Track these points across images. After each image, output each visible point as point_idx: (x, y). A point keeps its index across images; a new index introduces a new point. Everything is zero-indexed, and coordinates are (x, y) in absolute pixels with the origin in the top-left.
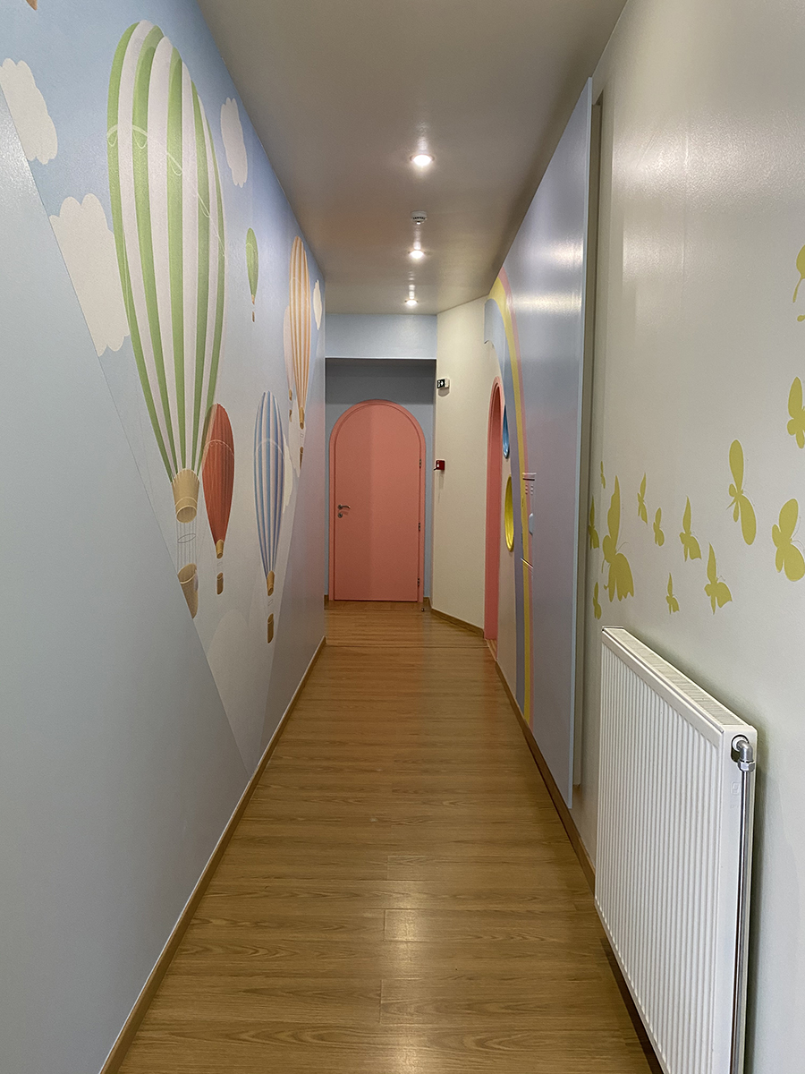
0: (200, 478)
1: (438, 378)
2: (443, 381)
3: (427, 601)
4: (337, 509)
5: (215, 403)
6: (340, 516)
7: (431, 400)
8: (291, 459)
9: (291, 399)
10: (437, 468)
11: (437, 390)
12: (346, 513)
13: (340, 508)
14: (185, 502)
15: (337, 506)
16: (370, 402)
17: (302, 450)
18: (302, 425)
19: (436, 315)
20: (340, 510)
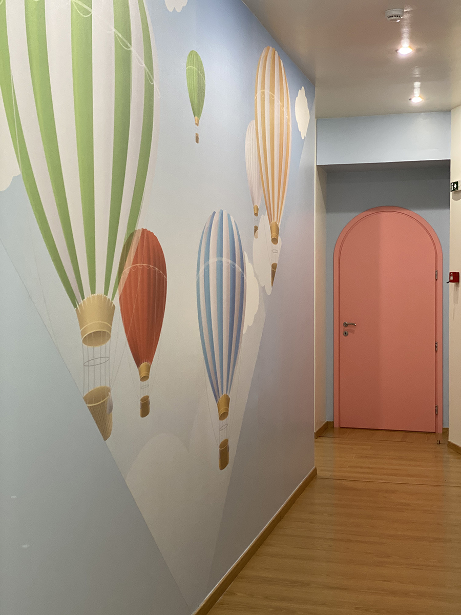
0: (116, 302)
1: (452, 181)
2: (457, 183)
3: (446, 432)
4: (342, 328)
5: (139, 227)
6: (346, 334)
7: (447, 205)
8: (256, 276)
9: (256, 214)
10: (451, 281)
11: (451, 193)
12: (353, 332)
13: (346, 325)
14: (94, 325)
15: (342, 324)
16: (379, 209)
17: (274, 267)
18: (275, 241)
19: (450, 111)
20: (346, 328)
